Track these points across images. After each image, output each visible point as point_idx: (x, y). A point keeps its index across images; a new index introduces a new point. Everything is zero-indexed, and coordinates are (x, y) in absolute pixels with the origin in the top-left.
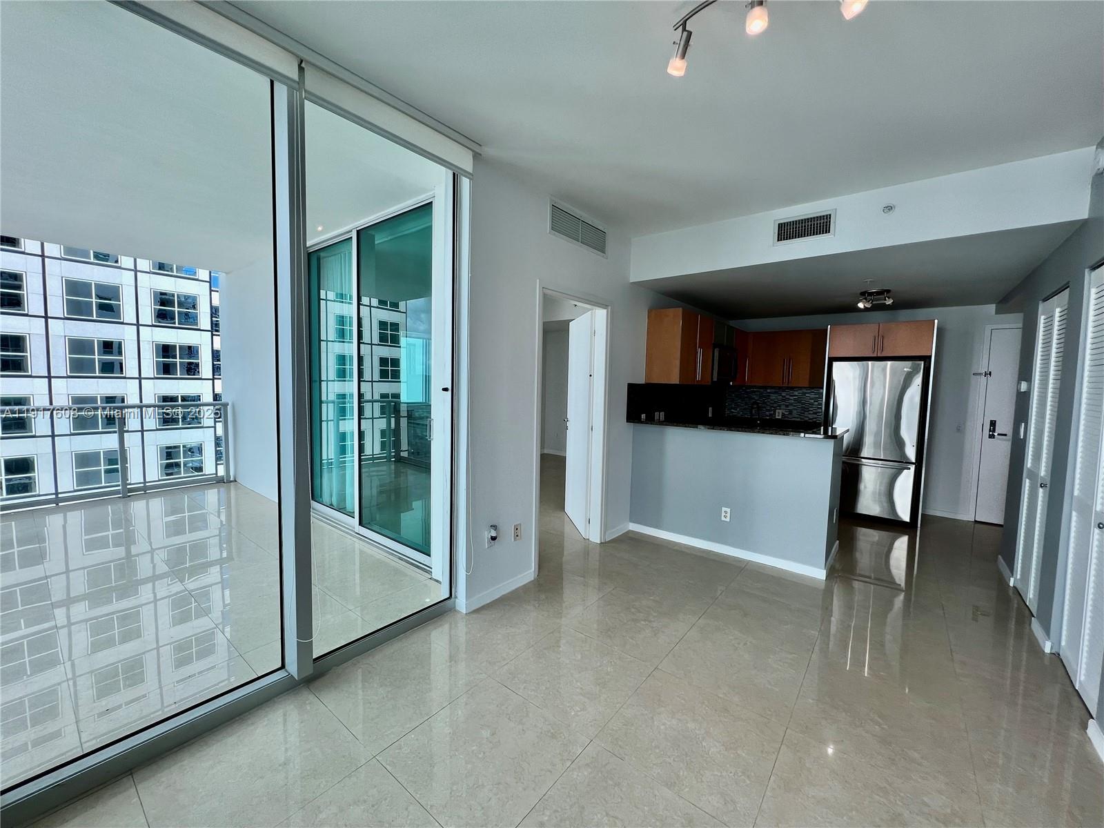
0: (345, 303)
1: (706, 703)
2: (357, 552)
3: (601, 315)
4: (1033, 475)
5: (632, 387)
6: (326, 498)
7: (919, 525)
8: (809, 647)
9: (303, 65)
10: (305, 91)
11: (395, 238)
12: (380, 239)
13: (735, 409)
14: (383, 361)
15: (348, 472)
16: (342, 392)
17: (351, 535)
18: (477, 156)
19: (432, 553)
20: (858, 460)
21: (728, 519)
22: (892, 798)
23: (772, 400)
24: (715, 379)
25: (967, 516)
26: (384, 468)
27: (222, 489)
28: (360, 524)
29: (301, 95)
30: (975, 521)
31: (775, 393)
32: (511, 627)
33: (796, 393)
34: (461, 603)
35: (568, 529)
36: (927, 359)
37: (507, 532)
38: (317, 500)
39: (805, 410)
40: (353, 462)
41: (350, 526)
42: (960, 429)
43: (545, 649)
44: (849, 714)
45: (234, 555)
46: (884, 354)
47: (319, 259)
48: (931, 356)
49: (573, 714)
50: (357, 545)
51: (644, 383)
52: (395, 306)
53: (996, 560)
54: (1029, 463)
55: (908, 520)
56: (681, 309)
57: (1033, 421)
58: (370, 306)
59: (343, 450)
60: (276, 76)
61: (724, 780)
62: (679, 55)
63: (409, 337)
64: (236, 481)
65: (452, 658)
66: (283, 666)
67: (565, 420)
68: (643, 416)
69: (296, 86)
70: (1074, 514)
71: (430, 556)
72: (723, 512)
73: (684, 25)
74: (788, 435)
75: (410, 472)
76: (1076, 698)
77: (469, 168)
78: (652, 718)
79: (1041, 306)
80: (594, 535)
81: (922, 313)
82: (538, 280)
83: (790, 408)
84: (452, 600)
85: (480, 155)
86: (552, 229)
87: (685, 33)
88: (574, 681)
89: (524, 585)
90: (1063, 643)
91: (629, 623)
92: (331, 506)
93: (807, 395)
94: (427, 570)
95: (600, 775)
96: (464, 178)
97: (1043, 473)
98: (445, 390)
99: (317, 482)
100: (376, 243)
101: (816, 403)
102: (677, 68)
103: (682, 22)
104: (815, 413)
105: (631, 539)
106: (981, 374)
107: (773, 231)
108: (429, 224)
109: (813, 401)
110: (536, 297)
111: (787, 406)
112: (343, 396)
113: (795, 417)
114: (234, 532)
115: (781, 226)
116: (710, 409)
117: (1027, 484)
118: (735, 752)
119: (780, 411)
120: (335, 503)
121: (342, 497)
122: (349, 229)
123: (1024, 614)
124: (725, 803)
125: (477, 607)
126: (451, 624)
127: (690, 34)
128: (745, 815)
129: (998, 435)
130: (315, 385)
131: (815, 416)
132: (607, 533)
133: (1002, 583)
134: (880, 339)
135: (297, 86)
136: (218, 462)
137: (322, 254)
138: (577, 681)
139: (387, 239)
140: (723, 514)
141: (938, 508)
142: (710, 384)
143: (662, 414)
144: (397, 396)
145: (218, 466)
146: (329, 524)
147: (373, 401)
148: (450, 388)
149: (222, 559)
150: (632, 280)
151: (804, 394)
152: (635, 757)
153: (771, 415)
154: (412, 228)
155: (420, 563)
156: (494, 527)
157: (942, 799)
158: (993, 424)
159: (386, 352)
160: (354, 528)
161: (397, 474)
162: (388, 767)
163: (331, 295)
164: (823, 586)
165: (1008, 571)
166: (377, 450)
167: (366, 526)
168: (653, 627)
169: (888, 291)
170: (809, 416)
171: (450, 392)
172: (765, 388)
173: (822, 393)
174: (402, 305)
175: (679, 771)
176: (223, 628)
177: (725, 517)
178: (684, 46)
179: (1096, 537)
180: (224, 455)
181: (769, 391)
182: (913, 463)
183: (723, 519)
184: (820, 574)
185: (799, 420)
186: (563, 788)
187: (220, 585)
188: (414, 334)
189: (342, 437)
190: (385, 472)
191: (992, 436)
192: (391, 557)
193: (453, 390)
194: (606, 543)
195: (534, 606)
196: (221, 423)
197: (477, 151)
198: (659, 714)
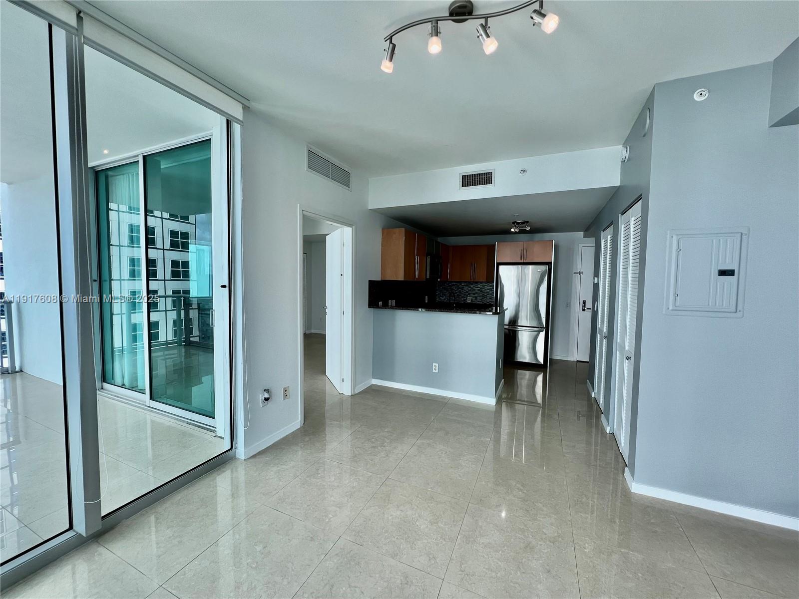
0: (134, 213)
1: (420, 496)
2: (149, 422)
3: (348, 232)
4: (601, 331)
5: (371, 283)
6: (118, 379)
7: (548, 366)
8: (484, 449)
9: (82, 15)
10: (84, 37)
11: (179, 165)
12: (164, 165)
13: (442, 297)
14: (175, 264)
15: (139, 357)
16: (132, 289)
17: (143, 409)
18: (246, 108)
19: (216, 416)
20: (516, 328)
21: (437, 371)
22: (526, 534)
23: (465, 290)
24: (428, 277)
25: (573, 358)
26: (175, 351)
27: (7, 380)
28: (151, 398)
29: (80, 40)
30: (577, 361)
31: (467, 286)
32: (281, 464)
33: (479, 286)
34: (241, 452)
35: (328, 388)
36: (549, 264)
37: (278, 394)
38: (109, 382)
39: (484, 296)
40: (143, 347)
41: (142, 401)
42: (568, 305)
43: (308, 477)
44: (505, 487)
45: (22, 439)
46: (528, 261)
47: (107, 177)
48: (551, 263)
49: (327, 520)
50: (148, 416)
51: (380, 280)
52: (185, 219)
53: (586, 383)
54: (599, 325)
55: (543, 363)
56: (404, 229)
57: (600, 301)
58: (162, 218)
59: (134, 339)
60: (53, 20)
61: (429, 545)
62: (388, 59)
63: (199, 245)
64: (21, 371)
65: (234, 495)
66: (71, 527)
67: (324, 307)
68: (380, 303)
69: (75, 31)
70: (618, 352)
71: (214, 418)
72: (434, 366)
73: (391, 39)
74: (475, 313)
75: (201, 353)
76: (621, 457)
77: (240, 117)
78: (384, 513)
79: (602, 234)
80: (346, 389)
81: (547, 236)
82: (299, 205)
83: (476, 295)
84: (233, 450)
85: (249, 108)
86: (309, 167)
87: (391, 45)
88: (329, 497)
89: (293, 432)
90: (615, 427)
91: (370, 449)
92: (123, 386)
93: (485, 287)
94: (212, 430)
95: (345, 560)
96: (235, 124)
97: (605, 330)
98: (224, 286)
99: (108, 367)
100: (162, 167)
101: (491, 292)
102: (387, 67)
103: (389, 37)
104: (490, 298)
105: (374, 390)
106: (577, 273)
107: (459, 181)
108: (208, 157)
109: (489, 291)
110: (297, 216)
111: (474, 294)
112: (133, 293)
113: (479, 301)
114: (20, 417)
115: (464, 177)
116: (426, 297)
117: (598, 336)
118: (436, 525)
119: (470, 298)
120: (127, 383)
121: (134, 378)
122: (137, 154)
123: (599, 412)
124: (429, 560)
125: (254, 454)
126: (232, 469)
127: (394, 46)
128: (441, 564)
129: (587, 309)
130: (105, 285)
131: (490, 300)
132: (356, 388)
133: (589, 395)
134: (524, 252)
135: (75, 33)
136: (3, 356)
137: (110, 173)
138: (331, 497)
139: (172, 165)
140: (434, 368)
141: (558, 355)
142: (425, 280)
143: (394, 301)
144: (187, 292)
145: (4, 359)
146: (121, 402)
147: (165, 297)
148: (227, 285)
149: (9, 442)
150: (370, 207)
151: (484, 286)
152: (371, 542)
153: (464, 300)
154: (194, 158)
155: (206, 425)
156: (267, 391)
157: (552, 528)
158: (584, 302)
159: (177, 256)
160: (145, 402)
161: (188, 355)
162: (173, 592)
163: (123, 208)
164: (494, 409)
165: (592, 389)
166: (171, 337)
167: (157, 400)
168: (386, 450)
169: (527, 222)
170: (487, 301)
171: (227, 288)
172: (460, 283)
173: (494, 286)
174: (191, 218)
175: (400, 546)
176: (12, 510)
177: (435, 369)
178: (391, 53)
179: (627, 365)
180: (8, 349)
181: (463, 284)
182: (544, 328)
183: (434, 371)
184: (491, 401)
185: (481, 303)
186: (318, 575)
187: (8, 468)
188: (203, 242)
189: (134, 328)
190: (176, 355)
191: (584, 310)
192: (180, 423)
193: (230, 287)
194: (355, 395)
195: (301, 447)
196: (4, 320)
197: (247, 105)
198: (389, 509)
